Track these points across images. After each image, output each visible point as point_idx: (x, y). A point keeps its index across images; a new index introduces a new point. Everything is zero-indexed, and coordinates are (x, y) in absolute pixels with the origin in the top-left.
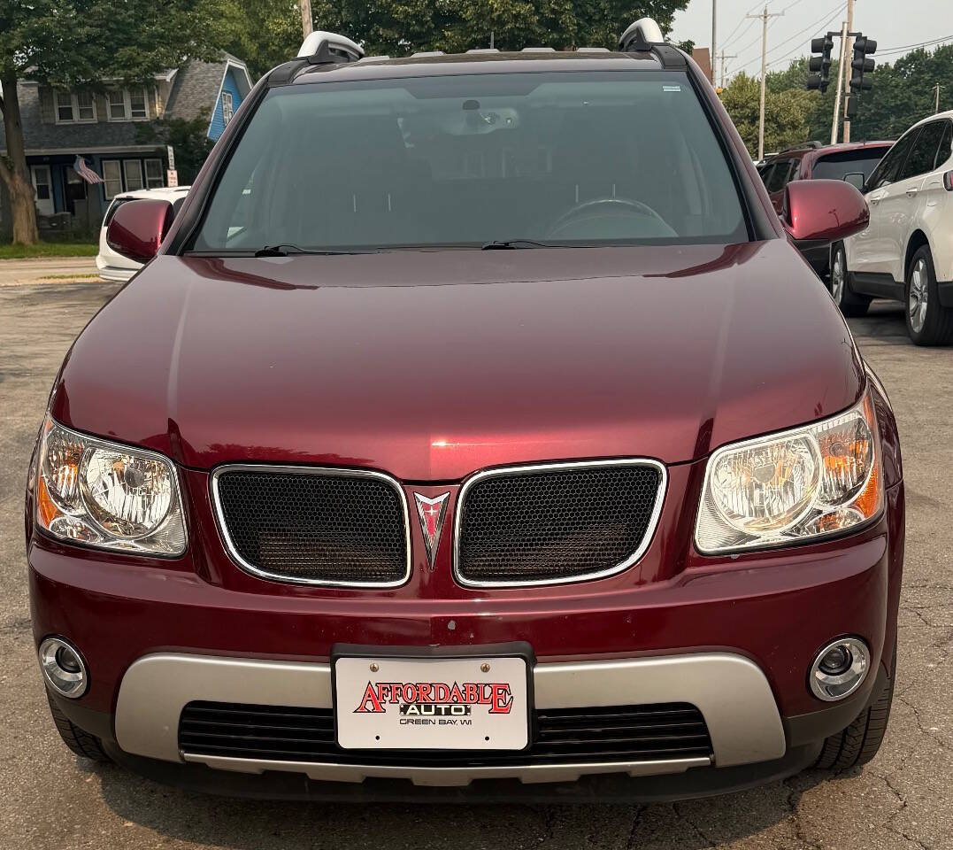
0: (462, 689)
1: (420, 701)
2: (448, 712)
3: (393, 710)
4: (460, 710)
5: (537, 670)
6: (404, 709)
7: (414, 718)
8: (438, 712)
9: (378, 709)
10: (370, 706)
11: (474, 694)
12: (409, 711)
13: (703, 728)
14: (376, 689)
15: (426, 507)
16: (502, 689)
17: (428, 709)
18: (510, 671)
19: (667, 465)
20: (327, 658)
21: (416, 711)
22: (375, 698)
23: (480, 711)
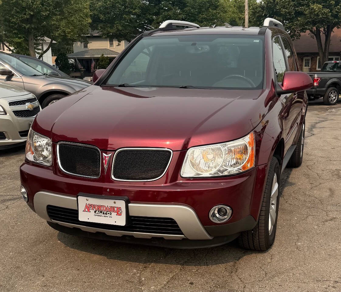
0: (109, 208)
1: (99, 210)
2: (106, 214)
3: (92, 212)
4: (109, 214)
5: (129, 205)
6: (95, 212)
7: (98, 214)
8: (104, 213)
9: (89, 211)
10: (87, 210)
11: (112, 209)
12: (96, 212)
13: (178, 226)
14: (88, 206)
15: (105, 157)
16: (119, 209)
17: (101, 212)
18: (121, 204)
19: (173, 151)
20: (76, 196)
21: (98, 213)
22: (88, 208)
23: (114, 214)
